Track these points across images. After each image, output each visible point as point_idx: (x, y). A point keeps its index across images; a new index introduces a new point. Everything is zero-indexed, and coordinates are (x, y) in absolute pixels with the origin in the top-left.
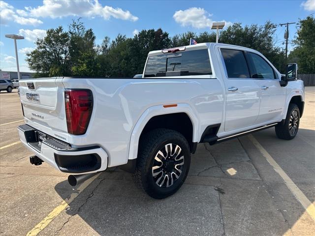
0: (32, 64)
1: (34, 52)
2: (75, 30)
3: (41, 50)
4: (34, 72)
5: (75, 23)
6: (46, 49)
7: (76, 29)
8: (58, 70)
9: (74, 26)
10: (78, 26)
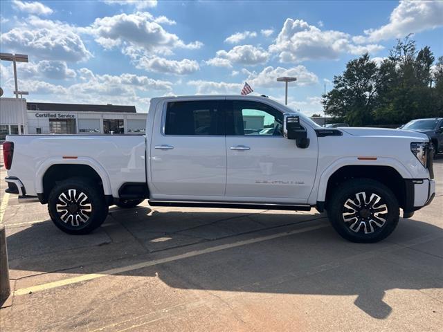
0: (327, 107)
1: (332, 93)
2: (400, 53)
3: (340, 89)
4: (329, 116)
5: (401, 44)
6: (346, 88)
7: (403, 51)
8: (355, 114)
9: (399, 48)
10: (405, 47)
